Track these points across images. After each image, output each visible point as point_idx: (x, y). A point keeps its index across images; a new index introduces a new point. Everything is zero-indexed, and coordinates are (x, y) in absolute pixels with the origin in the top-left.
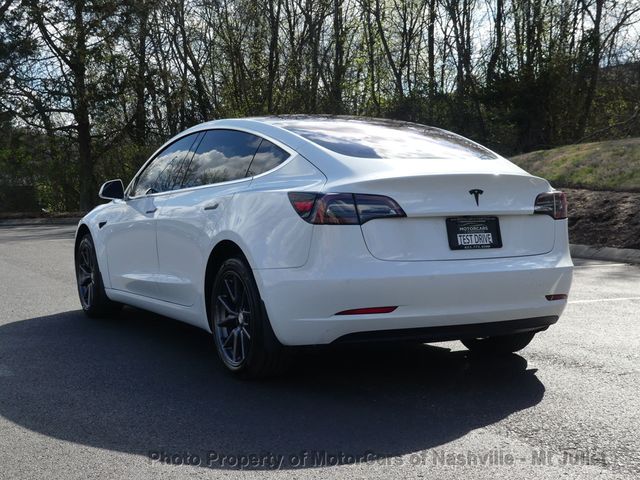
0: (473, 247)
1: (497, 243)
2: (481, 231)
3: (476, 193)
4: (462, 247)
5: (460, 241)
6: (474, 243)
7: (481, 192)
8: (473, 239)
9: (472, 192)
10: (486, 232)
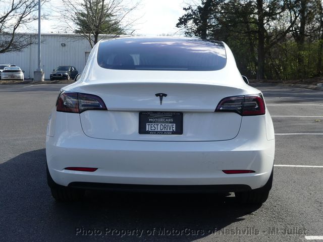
0: (157, 133)
1: (179, 131)
2: (167, 122)
3: (161, 96)
4: (148, 133)
5: (148, 128)
6: (159, 130)
7: (165, 95)
8: (159, 128)
9: (157, 95)
10: (171, 122)
